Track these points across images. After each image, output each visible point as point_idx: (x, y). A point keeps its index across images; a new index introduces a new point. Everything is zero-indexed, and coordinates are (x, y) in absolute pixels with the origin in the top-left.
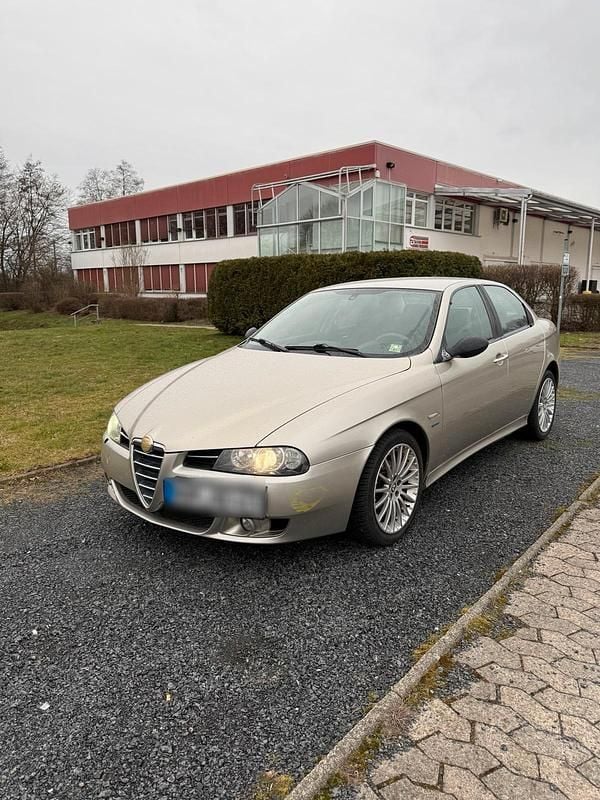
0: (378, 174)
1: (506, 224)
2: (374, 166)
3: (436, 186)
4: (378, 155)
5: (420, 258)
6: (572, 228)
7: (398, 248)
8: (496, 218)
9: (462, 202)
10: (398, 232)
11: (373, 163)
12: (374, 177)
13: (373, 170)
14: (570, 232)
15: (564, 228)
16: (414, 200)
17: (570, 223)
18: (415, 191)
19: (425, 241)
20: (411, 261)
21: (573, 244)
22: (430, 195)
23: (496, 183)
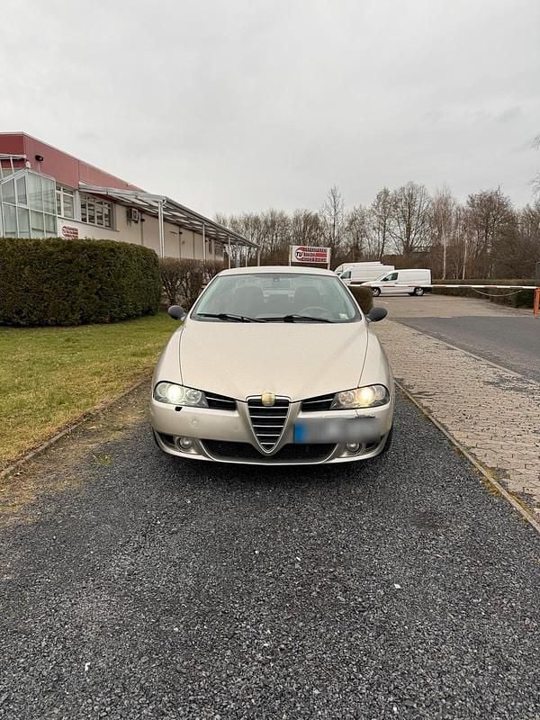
0: (28, 164)
1: (136, 222)
2: (25, 157)
3: (80, 183)
4: (27, 147)
5: (119, 248)
6: (182, 230)
7: (53, 236)
8: (129, 216)
9: (102, 200)
10: (52, 220)
11: (23, 153)
12: (24, 167)
13: (23, 160)
14: (181, 233)
15: (176, 229)
16: (62, 193)
17: (180, 225)
18: (62, 185)
19: (75, 232)
20: (112, 250)
21: (184, 242)
22: (75, 190)
23: (126, 186)
